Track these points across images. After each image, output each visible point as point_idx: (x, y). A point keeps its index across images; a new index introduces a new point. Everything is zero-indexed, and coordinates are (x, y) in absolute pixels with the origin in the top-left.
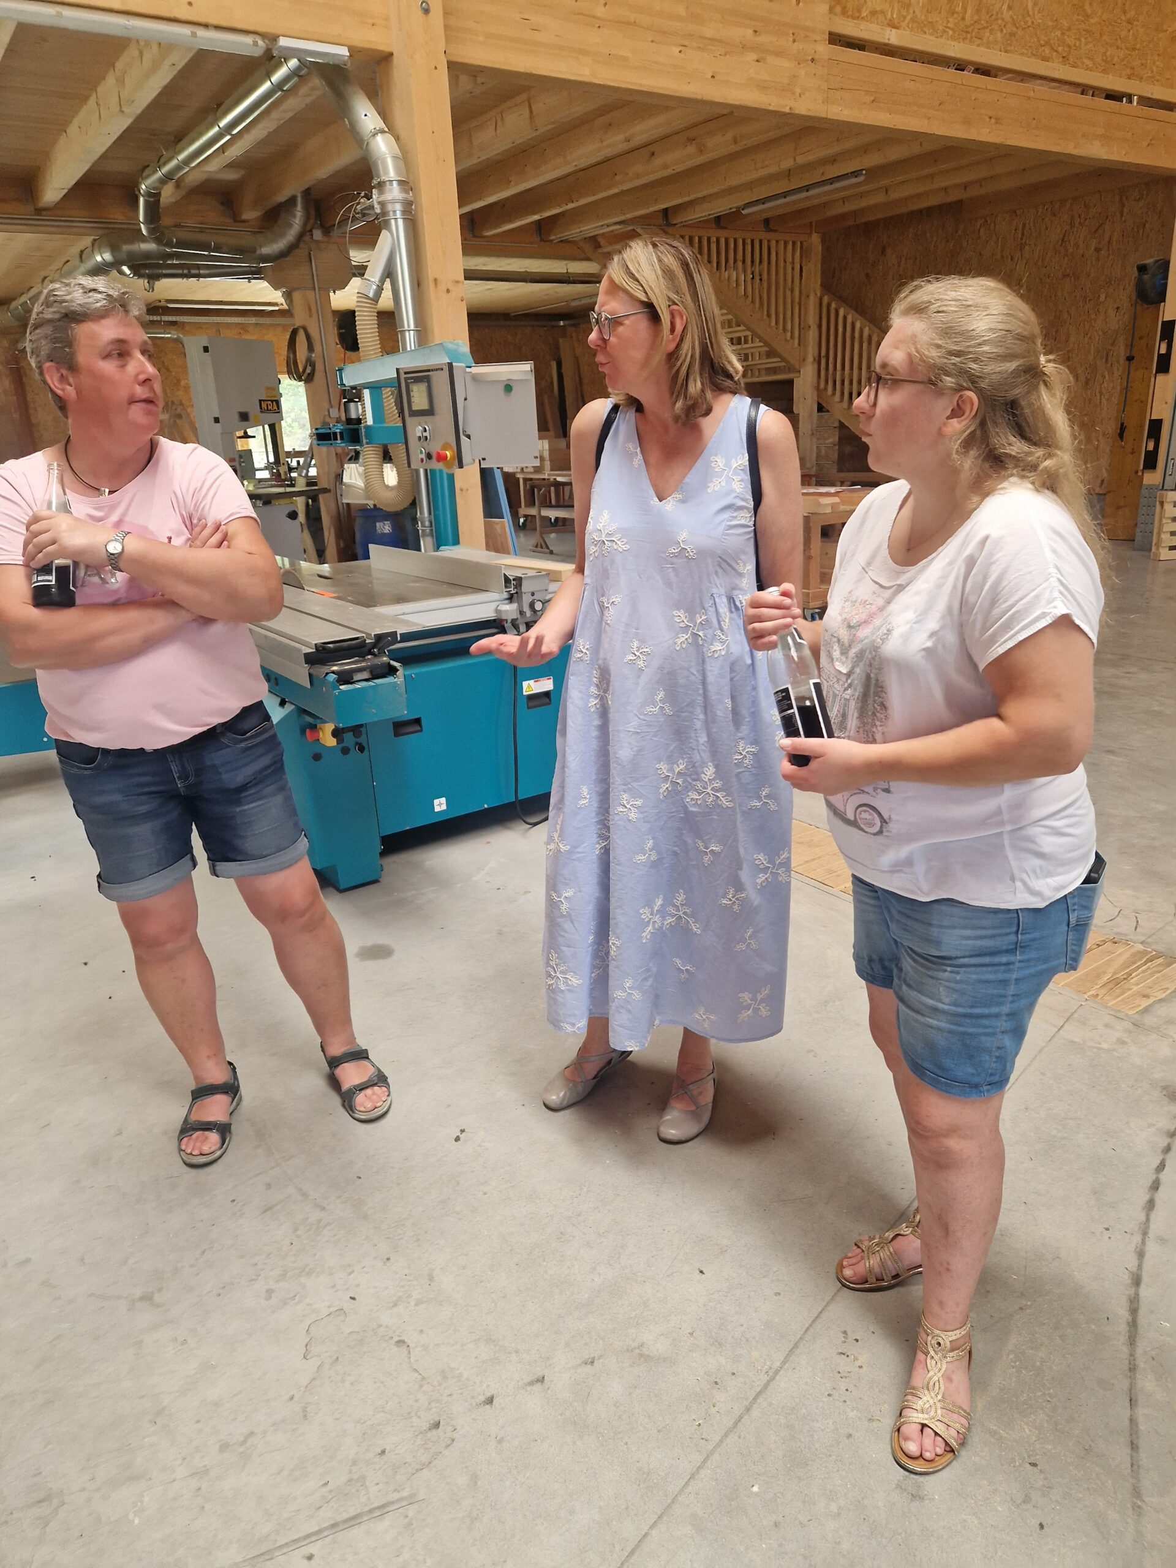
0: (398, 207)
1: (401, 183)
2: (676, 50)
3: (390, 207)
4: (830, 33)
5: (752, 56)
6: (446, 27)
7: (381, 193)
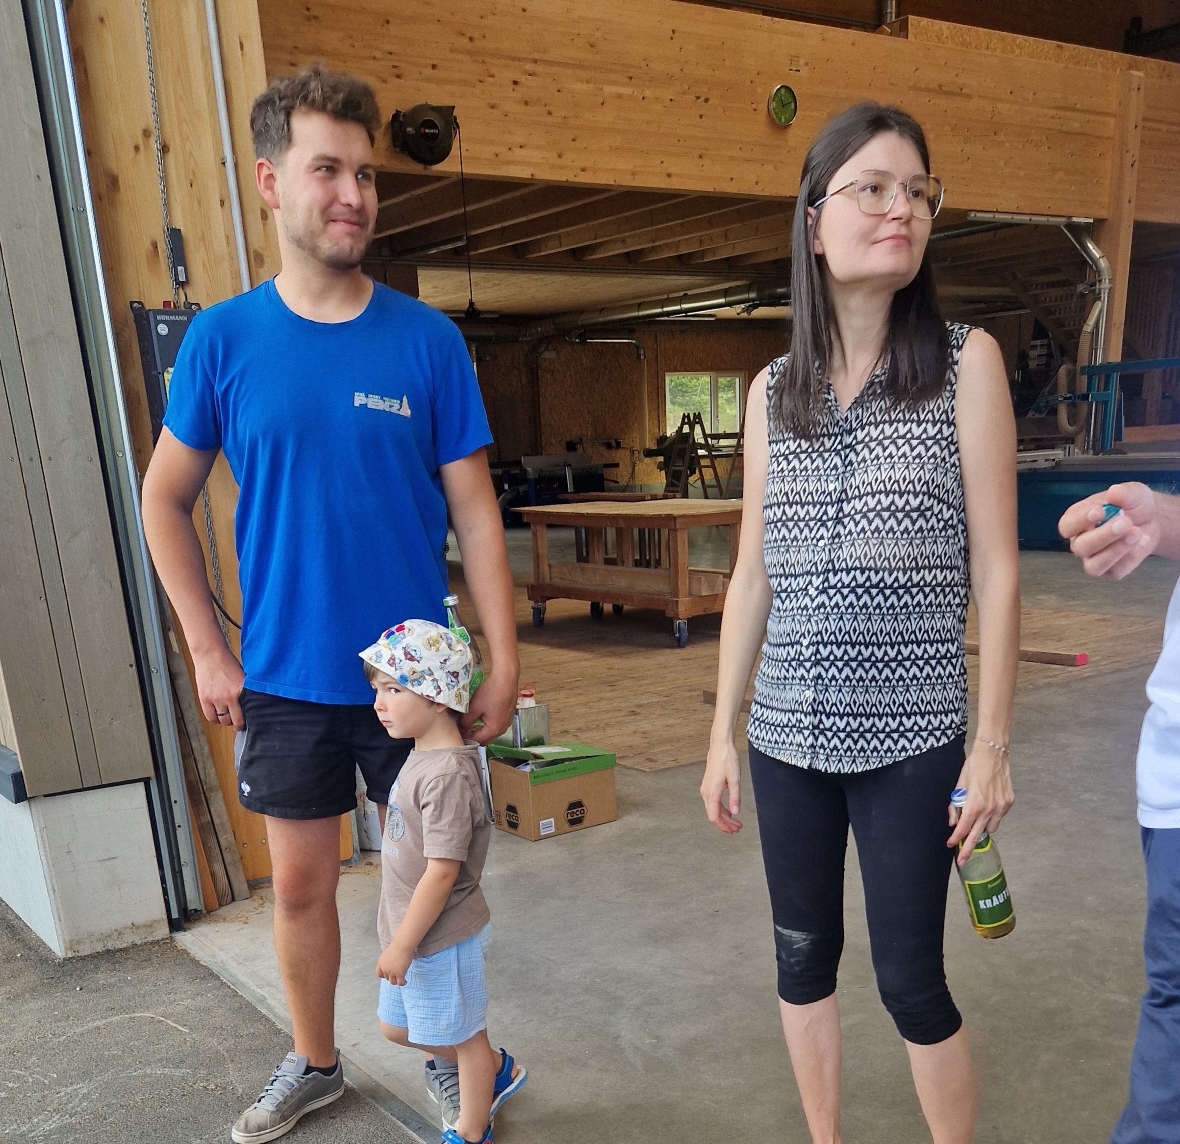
0: (1107, 291)
1: (1109, 280)
3: (1102, 291)
6: (1137, 207)
7: (1100, 284)
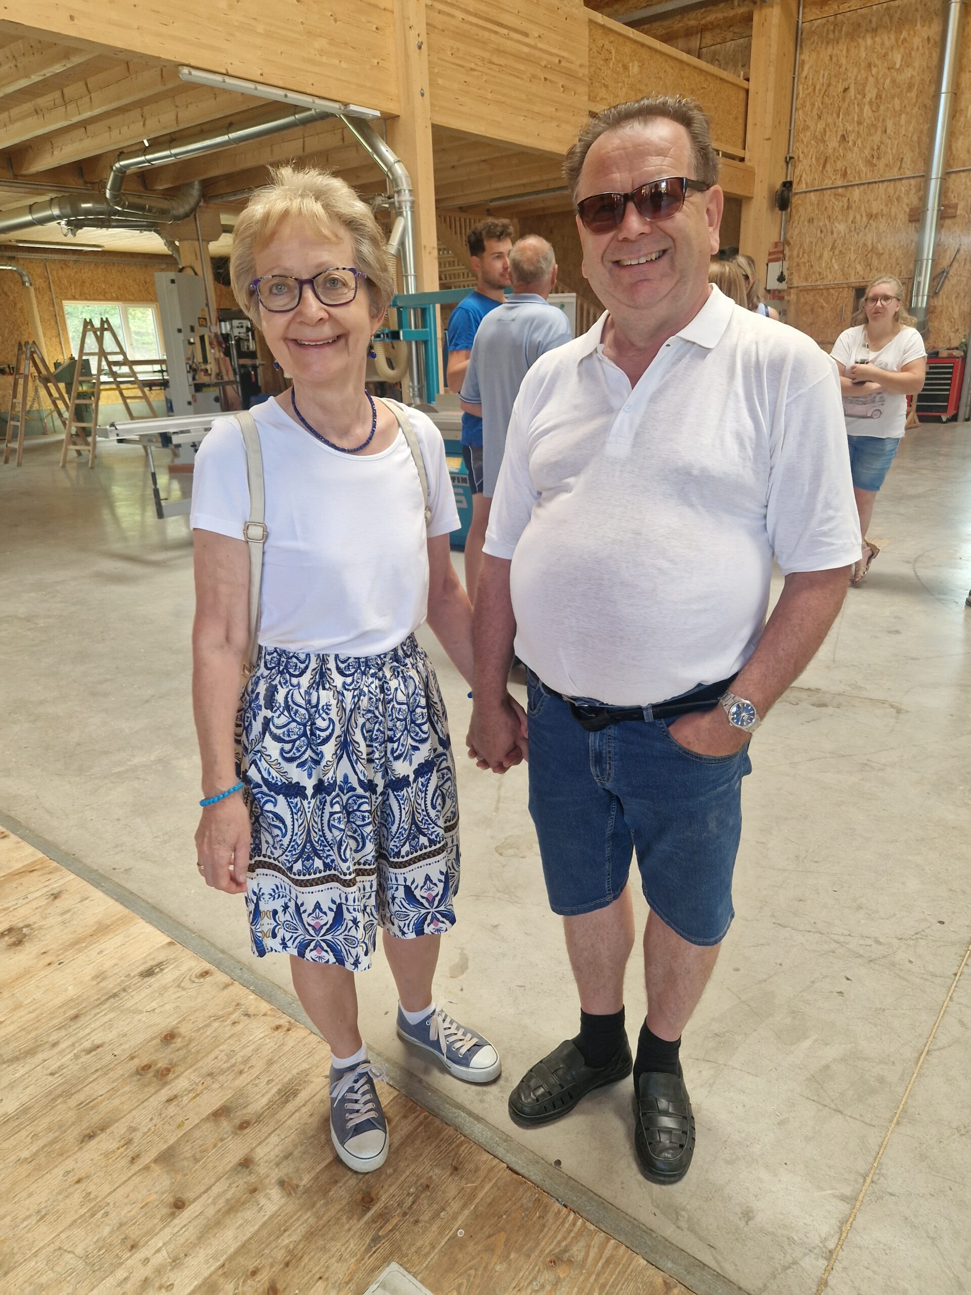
0: (408, 204)
2: (522, 118)
3: (403, 204)
4: (590, 112)
5: (555, 124)
6: (432, 105)
